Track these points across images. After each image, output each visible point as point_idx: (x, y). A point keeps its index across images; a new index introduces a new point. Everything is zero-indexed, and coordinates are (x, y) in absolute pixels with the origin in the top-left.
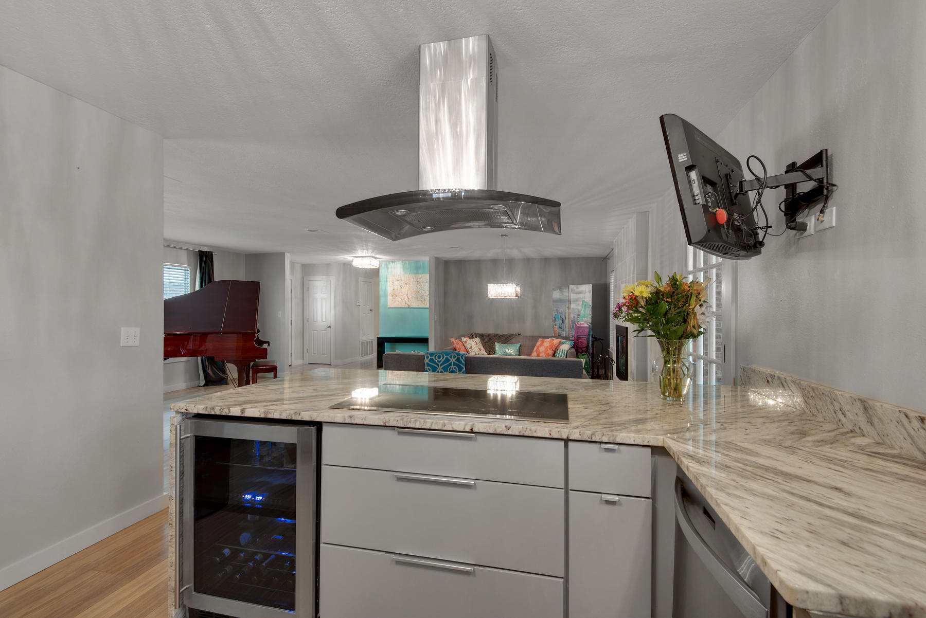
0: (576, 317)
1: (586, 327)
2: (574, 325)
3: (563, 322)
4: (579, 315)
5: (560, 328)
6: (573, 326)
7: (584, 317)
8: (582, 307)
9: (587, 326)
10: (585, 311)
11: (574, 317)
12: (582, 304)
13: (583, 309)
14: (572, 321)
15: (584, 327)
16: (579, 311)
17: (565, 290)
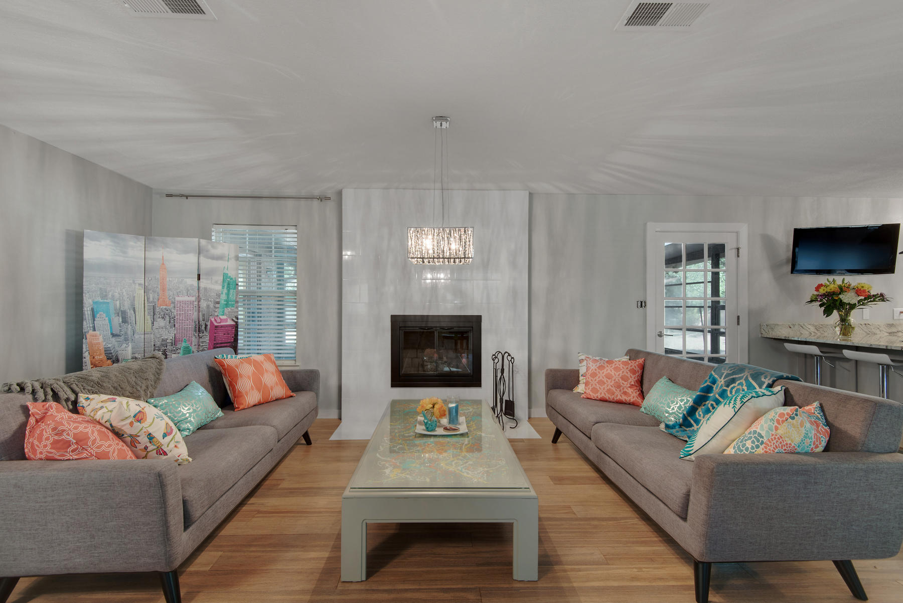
0: (212, 306)
1: (230, 326)
2: (209, 324)
3: (125, 321)
4: (218, 303)
5: (113, 335)
6: (206, 326)
7: (227, 305)
8: (223, 287)
9: (233, 323)
10: (228, 294)
11: (208, 306)
12: (224, 281)
13: (225, 291)
14: (203, 315)
15: (227, 326)
16: (219, 296)
17: (132, 243)
